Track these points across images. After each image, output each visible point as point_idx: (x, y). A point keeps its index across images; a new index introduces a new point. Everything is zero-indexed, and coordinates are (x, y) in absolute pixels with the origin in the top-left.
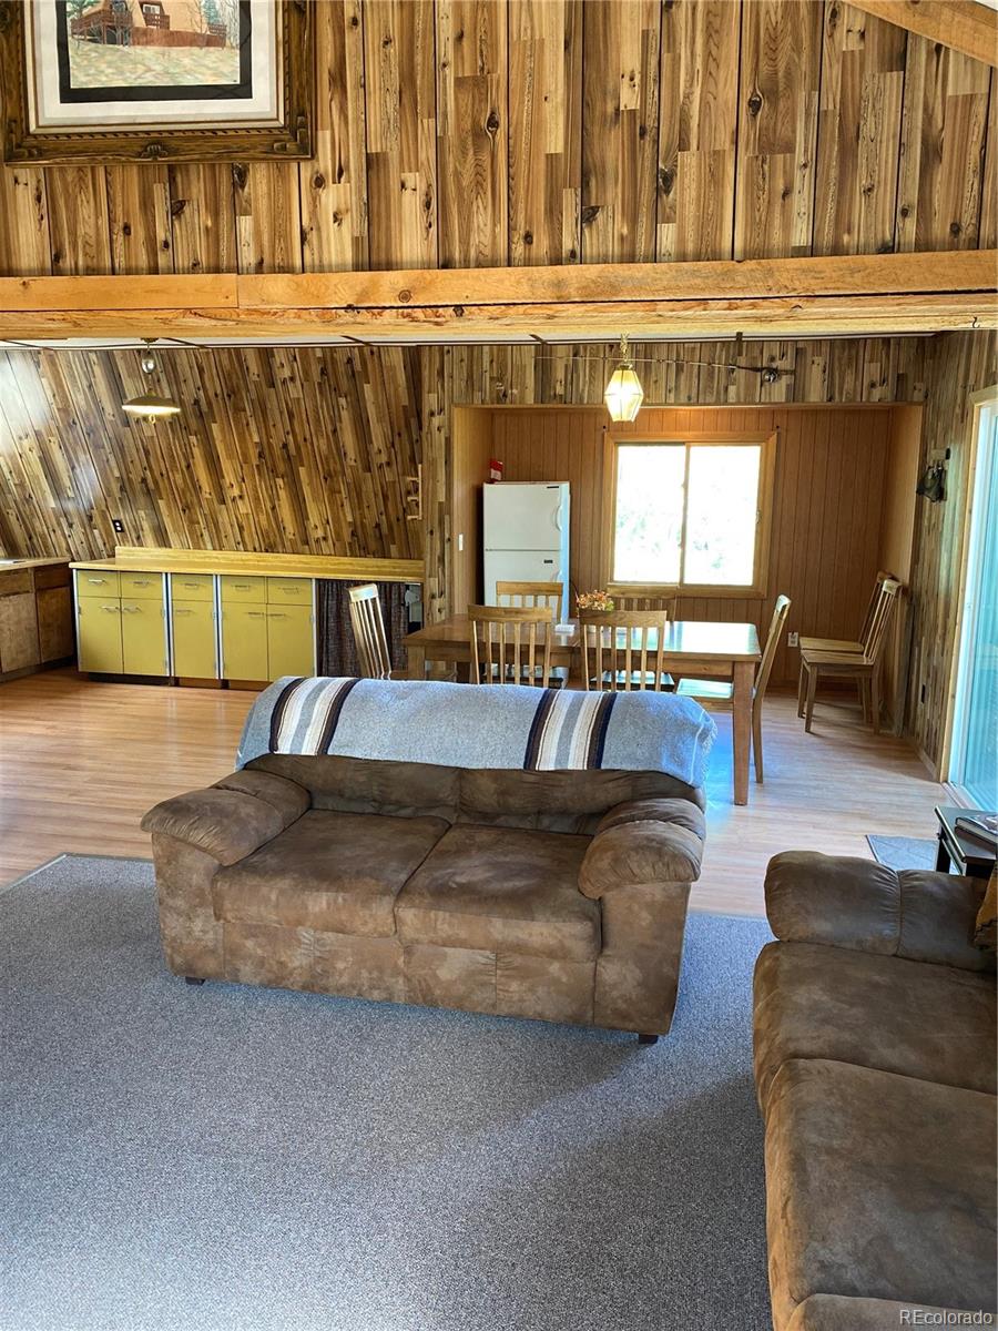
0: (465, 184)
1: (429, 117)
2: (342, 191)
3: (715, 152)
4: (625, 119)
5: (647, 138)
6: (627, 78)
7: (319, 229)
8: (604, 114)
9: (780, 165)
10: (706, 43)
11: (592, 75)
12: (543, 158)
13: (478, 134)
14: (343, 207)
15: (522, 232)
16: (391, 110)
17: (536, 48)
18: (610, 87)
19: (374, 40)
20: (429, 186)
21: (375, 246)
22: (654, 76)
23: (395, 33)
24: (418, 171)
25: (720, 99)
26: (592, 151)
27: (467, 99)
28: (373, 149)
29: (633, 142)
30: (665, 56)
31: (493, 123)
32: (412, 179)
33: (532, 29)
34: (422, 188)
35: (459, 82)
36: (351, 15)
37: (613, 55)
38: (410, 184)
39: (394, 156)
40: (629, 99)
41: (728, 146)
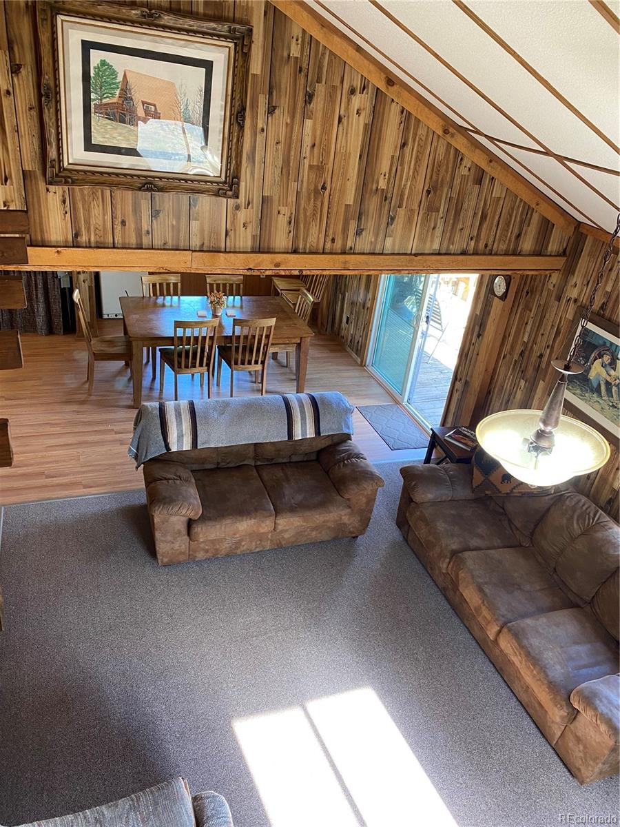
0: (308, 214)
1: (295, 181)
2: (248, 213)
3: (412, 210)
4: (379, 192)
5: (387, 202)
6: (383, 175)
7: (235, 230)
8: (371, 190)
9: (433, 217)
10: (415, 165)
11: (369, 171)
12: (344, 206)
13: (316, 192)
14: (248, 220)
15: (331, 238)
16: (276, 176)
17: (347, 156)
18: (376, 178)
19: (271, 141)
20: (292, 214)
21: (262, 240)
22: (393, 175)
23: (282, 139)
24: (286, 206)
25: (416, 189)
26: (364, 205)
27: (313, 175)
28: (266, 194)
29: (381, 202)
30: (399, 167)
31: (324, 188)
32: (284, 210)
33: (346, 147)
34: (288, 215)
35: (311, 167)
36: (261, 126)
37: (378, 165)
38: (282, 212)
39: (276, 198)
40: (382, 184)
41: (417, 208)
